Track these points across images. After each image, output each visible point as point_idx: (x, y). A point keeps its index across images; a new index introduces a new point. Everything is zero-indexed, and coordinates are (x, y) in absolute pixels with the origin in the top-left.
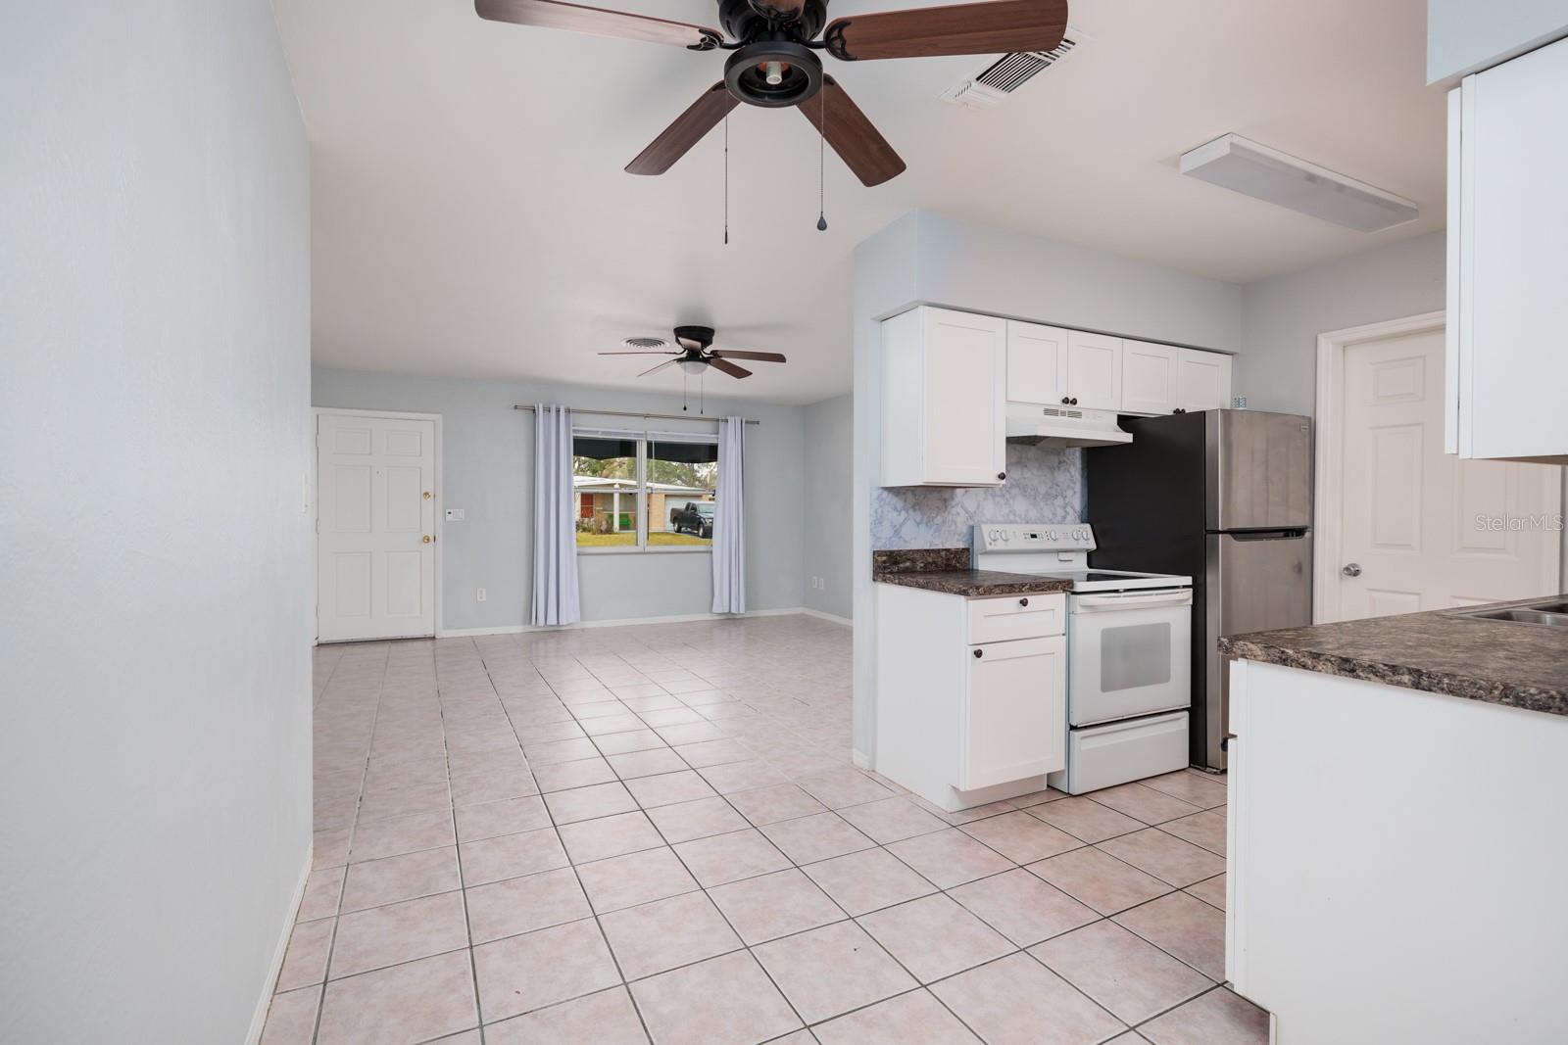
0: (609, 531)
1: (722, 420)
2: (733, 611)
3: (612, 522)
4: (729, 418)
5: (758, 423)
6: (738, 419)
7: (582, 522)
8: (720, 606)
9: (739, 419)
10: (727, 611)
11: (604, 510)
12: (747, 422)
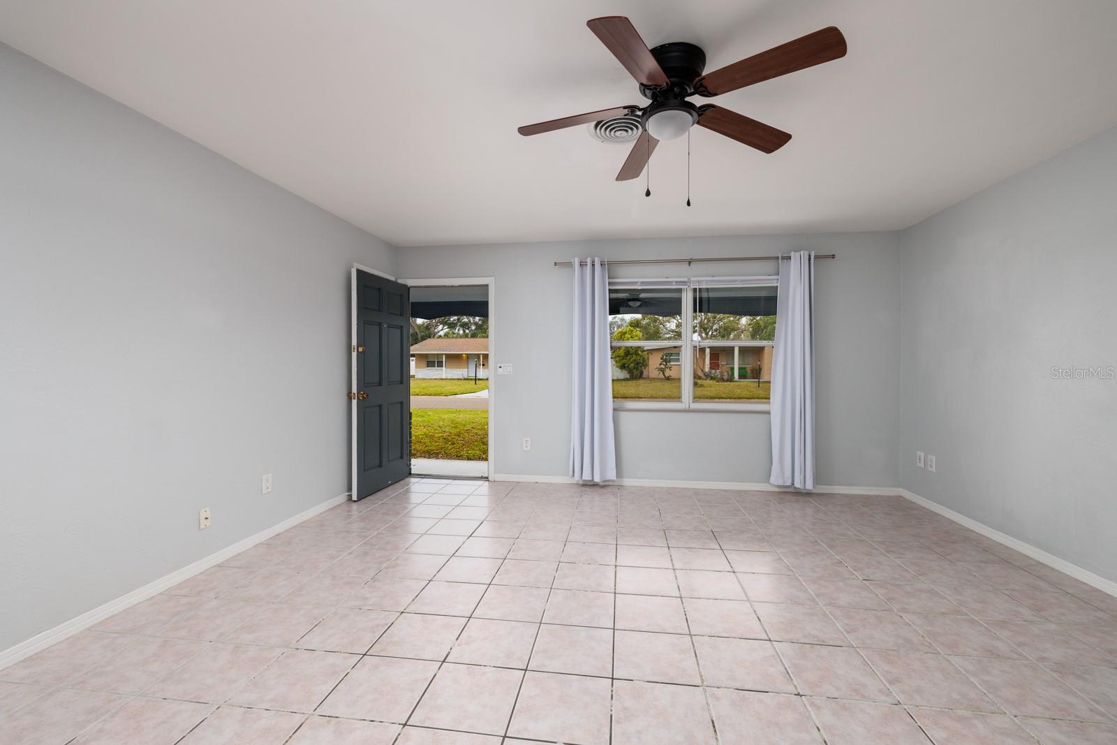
0: (731, 379)
1: (783, 258)
2: (798, 484)
3: (733, 373)
4: (792, 254)
5: (833, 256)
6: (804, 254)
7: (710, 373)
8: (779, 477)
9: (807, 253)
10: (789, 483)
11: (727, 364)
12: (816, 257)
